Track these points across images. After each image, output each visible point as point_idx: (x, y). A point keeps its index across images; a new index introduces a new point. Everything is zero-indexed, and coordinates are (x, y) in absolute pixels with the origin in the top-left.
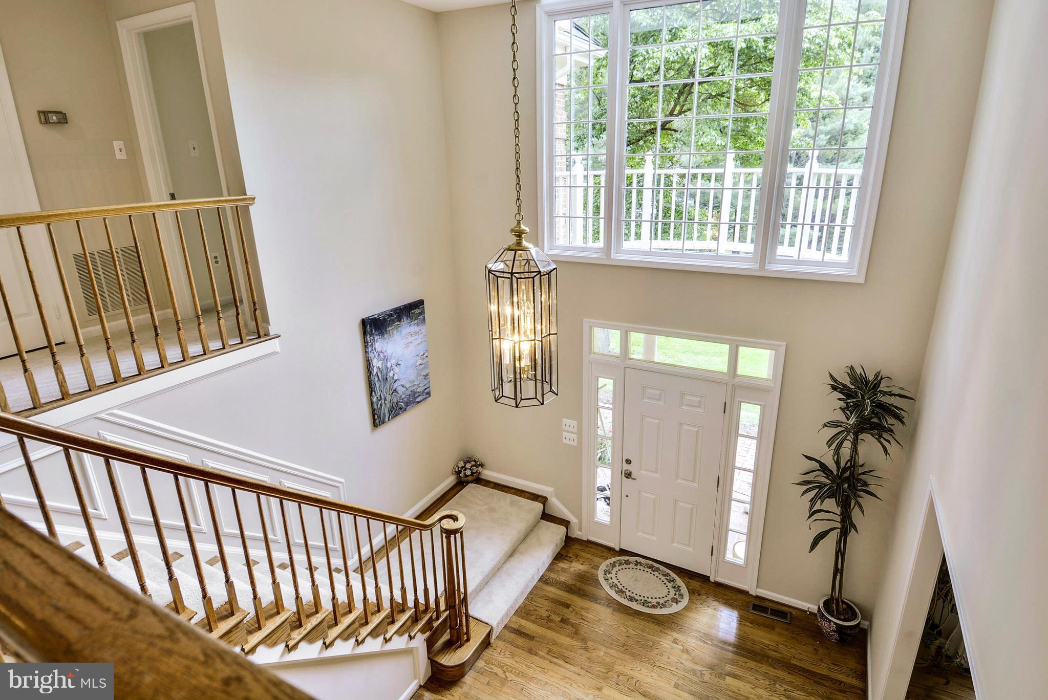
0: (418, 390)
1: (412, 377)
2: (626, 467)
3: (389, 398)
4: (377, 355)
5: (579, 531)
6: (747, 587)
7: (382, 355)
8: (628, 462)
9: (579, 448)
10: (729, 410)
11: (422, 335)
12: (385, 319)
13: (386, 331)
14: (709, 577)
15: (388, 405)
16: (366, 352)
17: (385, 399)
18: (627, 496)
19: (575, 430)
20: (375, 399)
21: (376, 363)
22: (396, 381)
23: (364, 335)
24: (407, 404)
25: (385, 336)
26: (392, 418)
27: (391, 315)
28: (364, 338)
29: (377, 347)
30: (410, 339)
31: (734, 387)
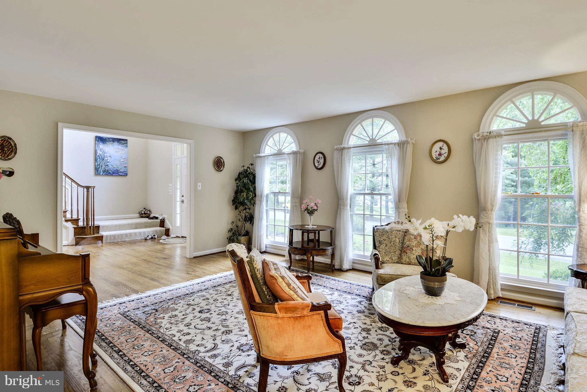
0: (120, 170)
1: (118, 164)
3: (104, 167)
7: (102, 150)
11: (124, 151)
12: (106, 139)
13: (106, 143)
15: (103, 169)
16: (95, 147)
17: (102, 166)
20: (96, 164)
21: (99, 152)
22: (108, 162)
24: (113, 173)
26: (104, 175)
27: (109, 139)
28: (95, 142)
29: (101, 147)
30: (118, 150)
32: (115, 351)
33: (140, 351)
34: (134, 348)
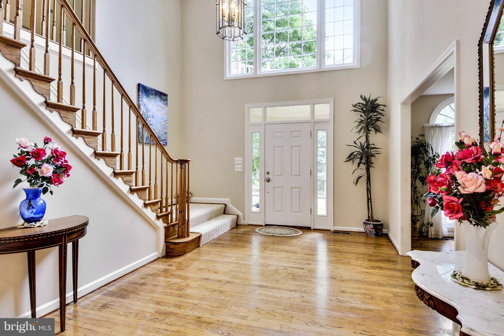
1: (159, 129)
2: (267, 176)
4: (143, 104)
5: (243, 220)
6: (329, 228)
7: (146, 106)
8: (268, 173)
9: (243, 172)
10: (313, 135)
11: (165, 111)
12: (149, 90)
13: (149, 96)
14: (311, 227)
16: (138, 100)
18: (268, 192)
19: (241, 163)
21: (143, 109)
22: (151, 124)
23: (138, 92)
25: (148, 98)
27: (152, 90)
28: (138, 93)
29: (144, 101)
30: (160, 109)
31: (314, 123)
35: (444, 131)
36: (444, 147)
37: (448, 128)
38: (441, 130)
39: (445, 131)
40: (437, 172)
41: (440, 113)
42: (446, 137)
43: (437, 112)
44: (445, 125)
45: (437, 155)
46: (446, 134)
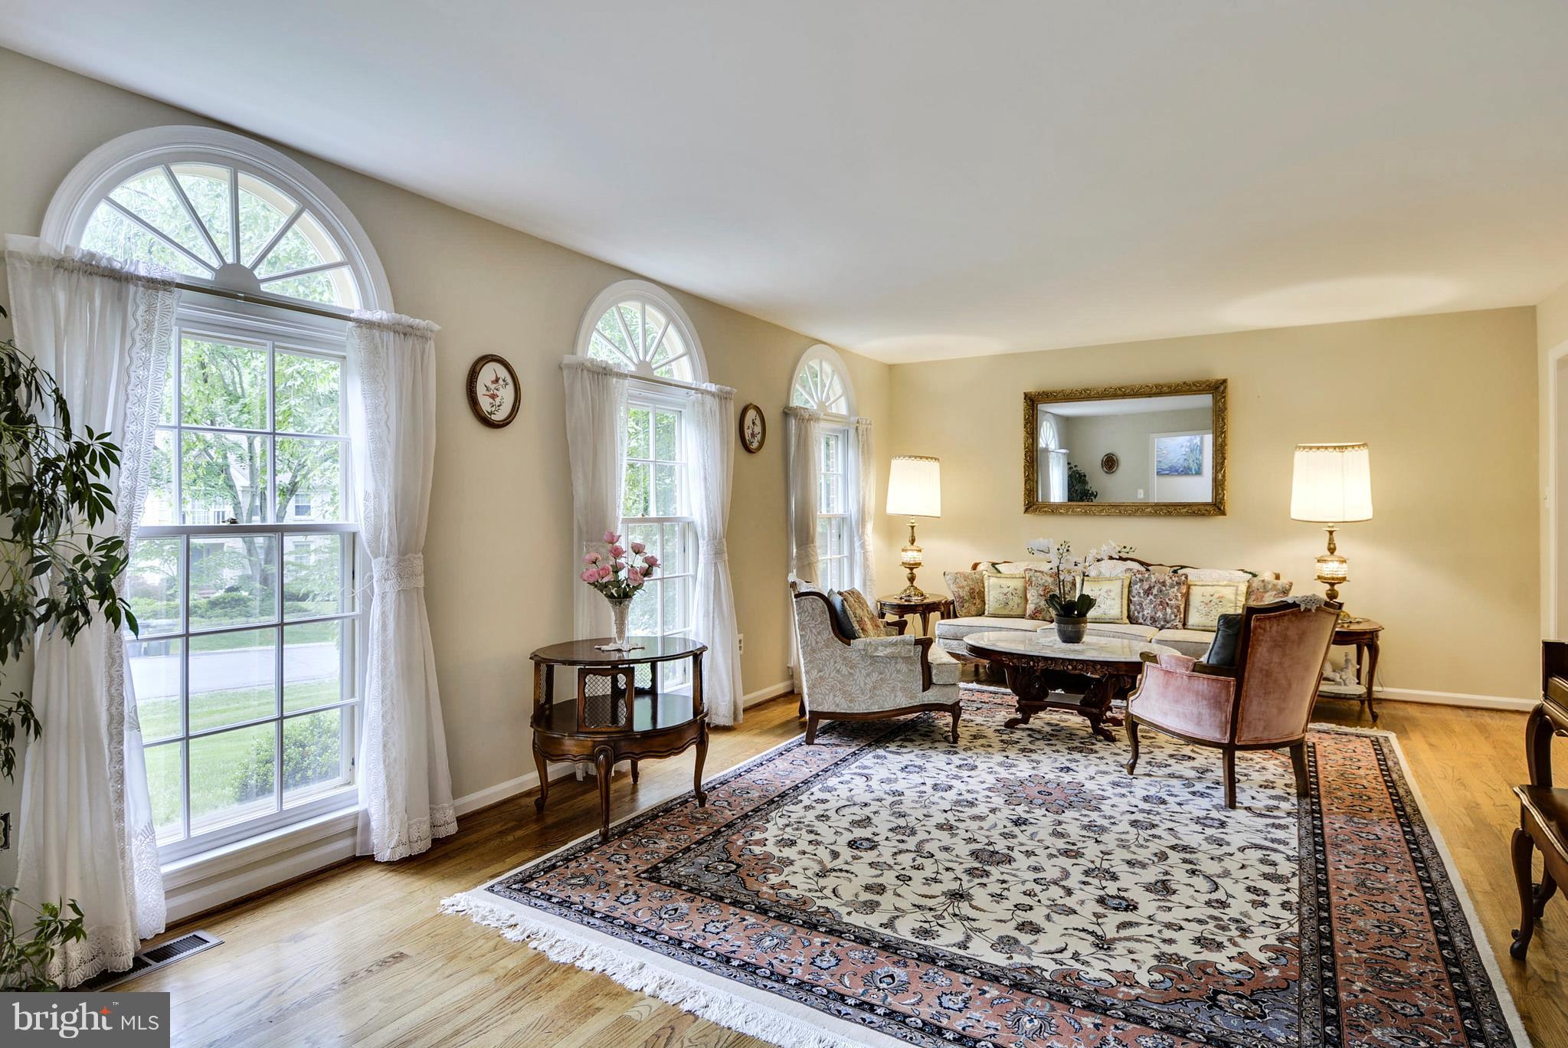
32: (1454, 951)
33: (1396, 920)
34: (1404, 932)
35: (137, 307)
36: (140, 401)
37: (160, 293)
38: (120, 298)
39: (142, 308)
40: (97, 559)
41: (112, 196)
42: (147, 345)
43: (95, 186)
44: (142, 272)
45: (99, 449)
46: (149, 327)
